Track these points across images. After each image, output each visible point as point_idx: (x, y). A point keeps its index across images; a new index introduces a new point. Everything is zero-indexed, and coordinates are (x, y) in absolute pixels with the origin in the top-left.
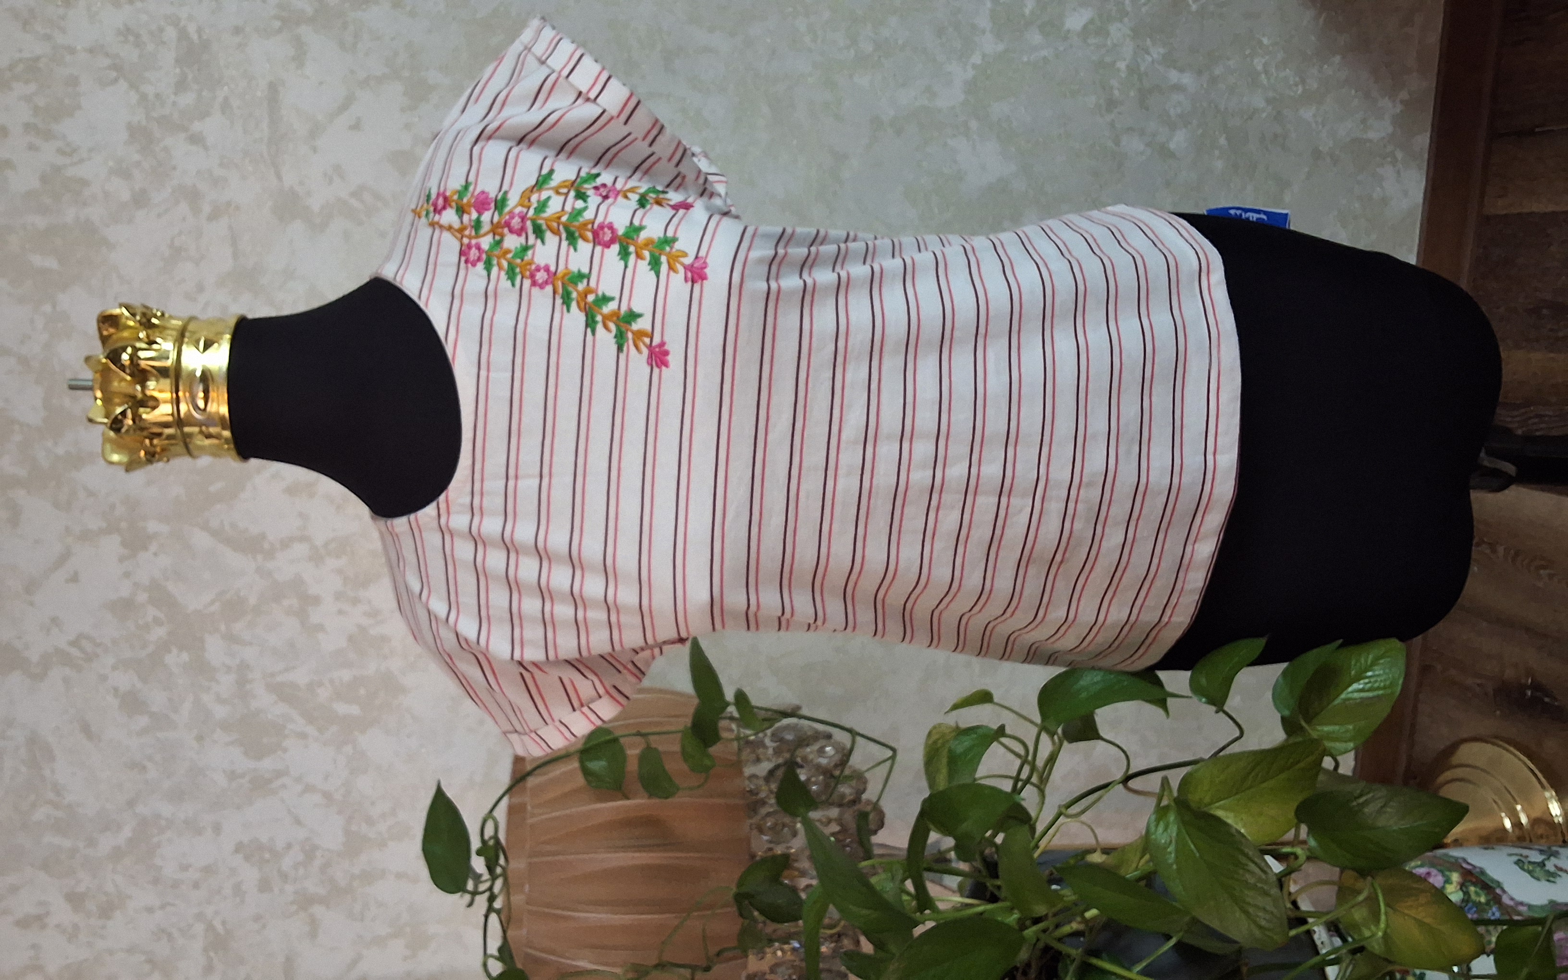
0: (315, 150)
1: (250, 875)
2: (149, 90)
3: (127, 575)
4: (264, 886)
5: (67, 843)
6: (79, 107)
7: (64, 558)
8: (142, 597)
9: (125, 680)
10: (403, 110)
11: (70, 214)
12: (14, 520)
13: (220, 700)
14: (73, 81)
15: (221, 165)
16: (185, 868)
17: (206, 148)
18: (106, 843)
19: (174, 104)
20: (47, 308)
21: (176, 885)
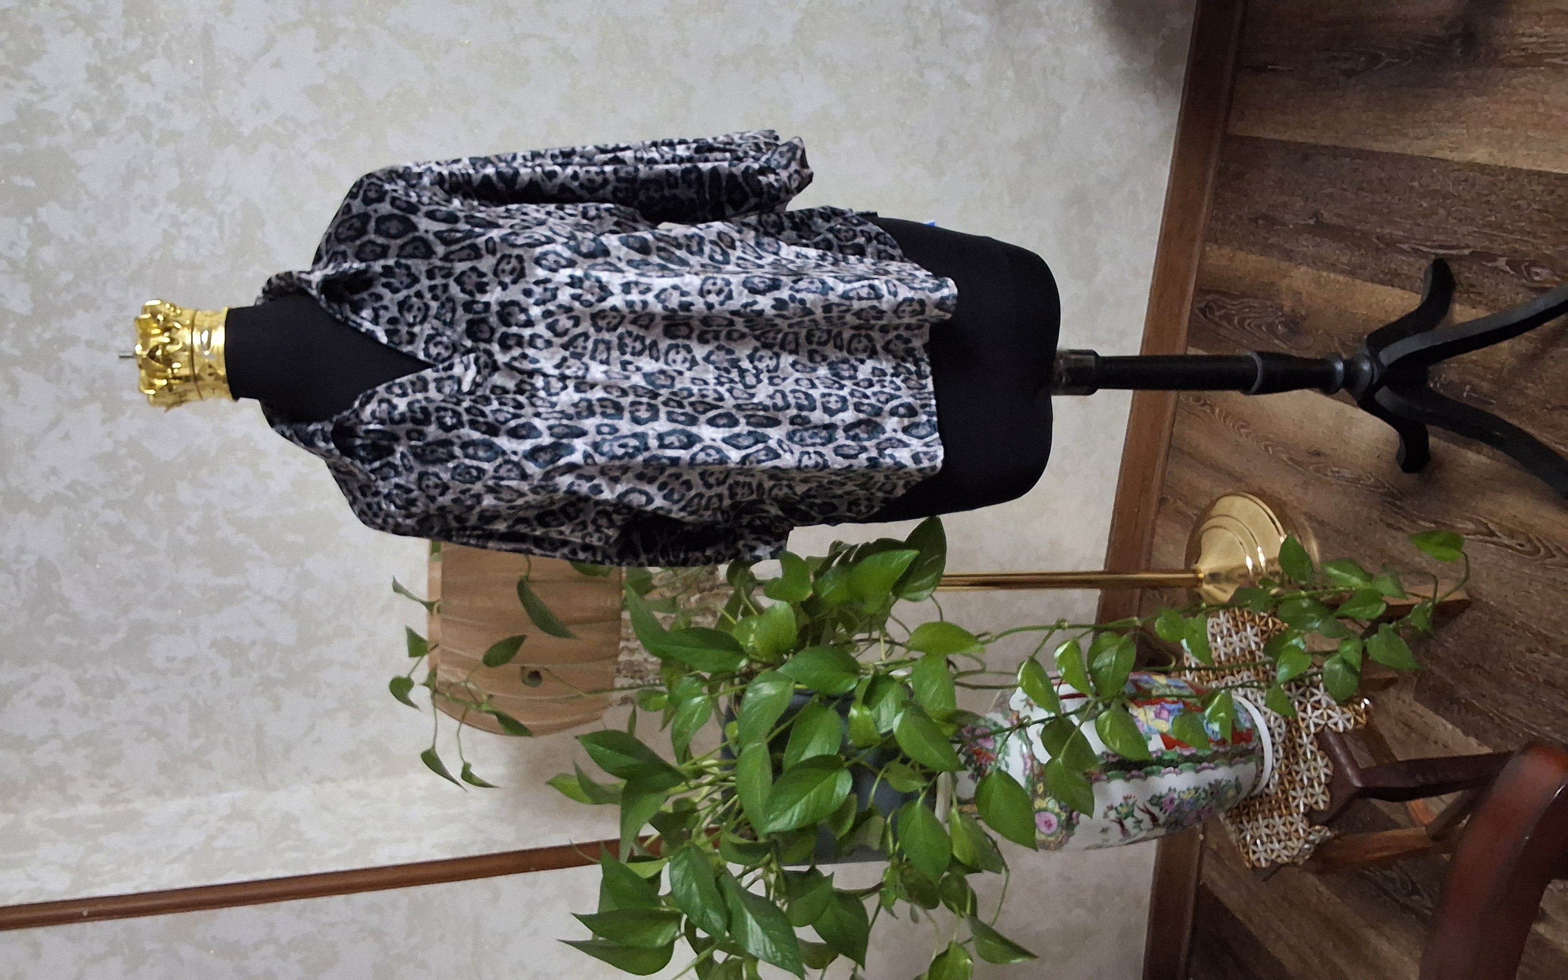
0: (243, 84)
1: (223, 665)
2: (103, 36)
3: (110, 434)
4: (236, 672)
5: (75, 643)
6: (45, 52)
7: (56, 423)
8: (123, 452)
9: (113, 516)
10: (316, 50)
11: (43, 141)
12: (15, 390)
13: (190, 530)
14: (38, 30)
15: (167, 99)
16: (170, 659)
17: (153, 85)
18: (106, 642)
19: (124, 48)
20: (29, 220)
21: (164, 673)
